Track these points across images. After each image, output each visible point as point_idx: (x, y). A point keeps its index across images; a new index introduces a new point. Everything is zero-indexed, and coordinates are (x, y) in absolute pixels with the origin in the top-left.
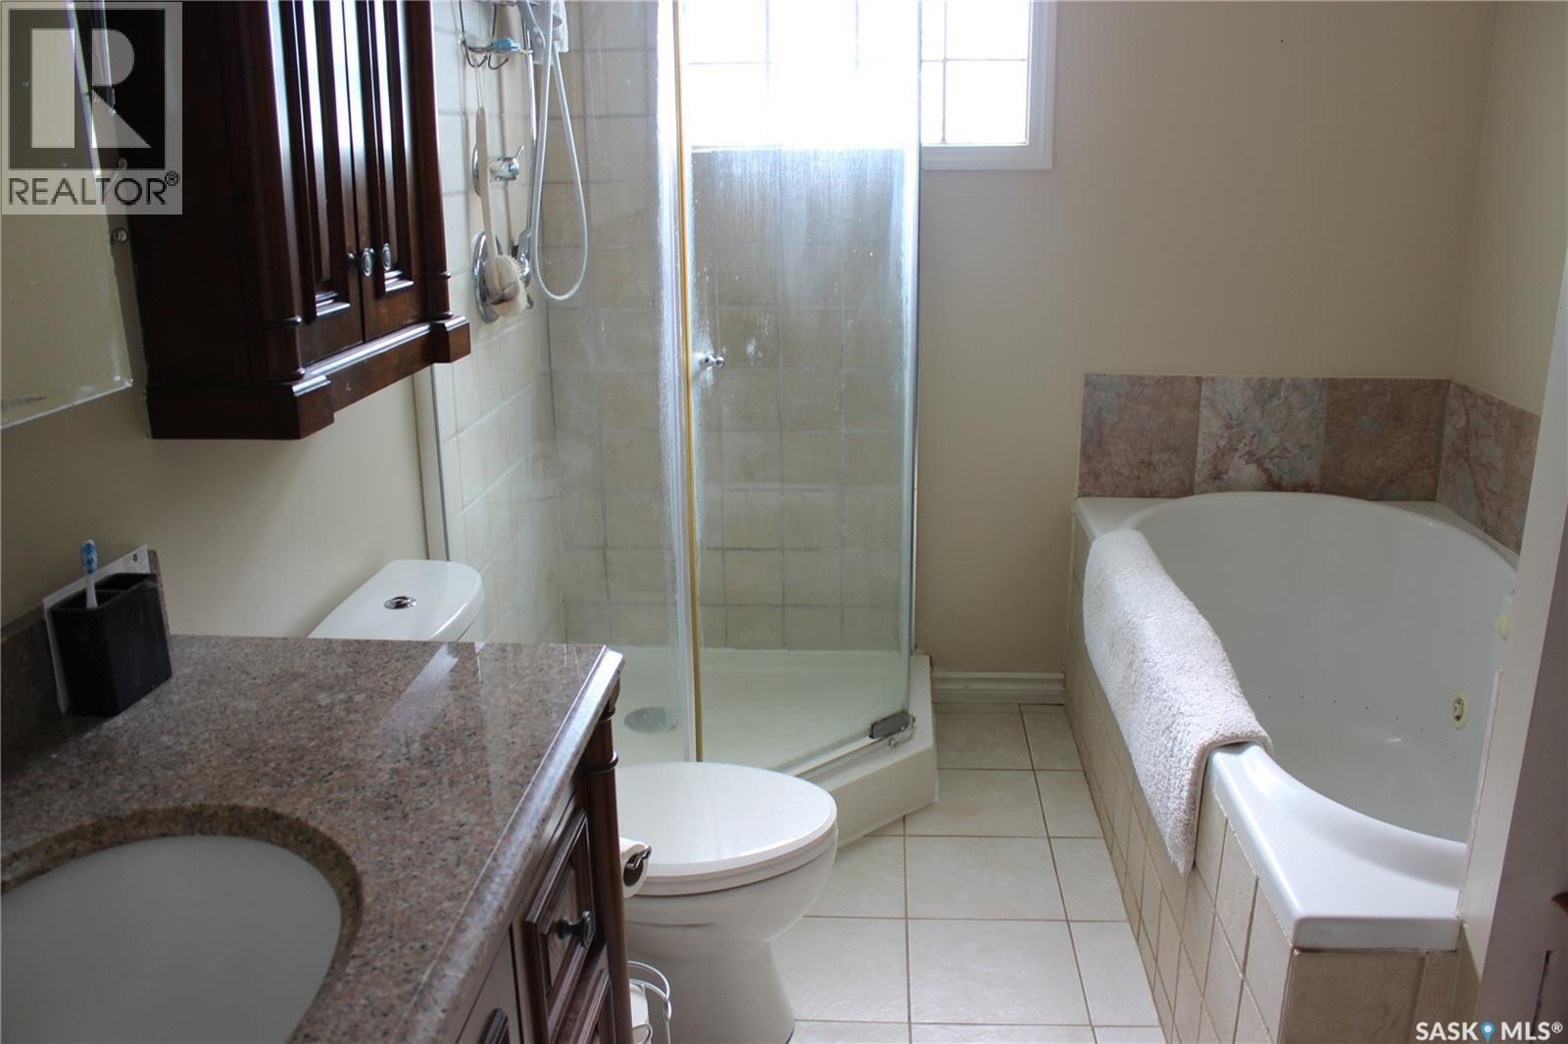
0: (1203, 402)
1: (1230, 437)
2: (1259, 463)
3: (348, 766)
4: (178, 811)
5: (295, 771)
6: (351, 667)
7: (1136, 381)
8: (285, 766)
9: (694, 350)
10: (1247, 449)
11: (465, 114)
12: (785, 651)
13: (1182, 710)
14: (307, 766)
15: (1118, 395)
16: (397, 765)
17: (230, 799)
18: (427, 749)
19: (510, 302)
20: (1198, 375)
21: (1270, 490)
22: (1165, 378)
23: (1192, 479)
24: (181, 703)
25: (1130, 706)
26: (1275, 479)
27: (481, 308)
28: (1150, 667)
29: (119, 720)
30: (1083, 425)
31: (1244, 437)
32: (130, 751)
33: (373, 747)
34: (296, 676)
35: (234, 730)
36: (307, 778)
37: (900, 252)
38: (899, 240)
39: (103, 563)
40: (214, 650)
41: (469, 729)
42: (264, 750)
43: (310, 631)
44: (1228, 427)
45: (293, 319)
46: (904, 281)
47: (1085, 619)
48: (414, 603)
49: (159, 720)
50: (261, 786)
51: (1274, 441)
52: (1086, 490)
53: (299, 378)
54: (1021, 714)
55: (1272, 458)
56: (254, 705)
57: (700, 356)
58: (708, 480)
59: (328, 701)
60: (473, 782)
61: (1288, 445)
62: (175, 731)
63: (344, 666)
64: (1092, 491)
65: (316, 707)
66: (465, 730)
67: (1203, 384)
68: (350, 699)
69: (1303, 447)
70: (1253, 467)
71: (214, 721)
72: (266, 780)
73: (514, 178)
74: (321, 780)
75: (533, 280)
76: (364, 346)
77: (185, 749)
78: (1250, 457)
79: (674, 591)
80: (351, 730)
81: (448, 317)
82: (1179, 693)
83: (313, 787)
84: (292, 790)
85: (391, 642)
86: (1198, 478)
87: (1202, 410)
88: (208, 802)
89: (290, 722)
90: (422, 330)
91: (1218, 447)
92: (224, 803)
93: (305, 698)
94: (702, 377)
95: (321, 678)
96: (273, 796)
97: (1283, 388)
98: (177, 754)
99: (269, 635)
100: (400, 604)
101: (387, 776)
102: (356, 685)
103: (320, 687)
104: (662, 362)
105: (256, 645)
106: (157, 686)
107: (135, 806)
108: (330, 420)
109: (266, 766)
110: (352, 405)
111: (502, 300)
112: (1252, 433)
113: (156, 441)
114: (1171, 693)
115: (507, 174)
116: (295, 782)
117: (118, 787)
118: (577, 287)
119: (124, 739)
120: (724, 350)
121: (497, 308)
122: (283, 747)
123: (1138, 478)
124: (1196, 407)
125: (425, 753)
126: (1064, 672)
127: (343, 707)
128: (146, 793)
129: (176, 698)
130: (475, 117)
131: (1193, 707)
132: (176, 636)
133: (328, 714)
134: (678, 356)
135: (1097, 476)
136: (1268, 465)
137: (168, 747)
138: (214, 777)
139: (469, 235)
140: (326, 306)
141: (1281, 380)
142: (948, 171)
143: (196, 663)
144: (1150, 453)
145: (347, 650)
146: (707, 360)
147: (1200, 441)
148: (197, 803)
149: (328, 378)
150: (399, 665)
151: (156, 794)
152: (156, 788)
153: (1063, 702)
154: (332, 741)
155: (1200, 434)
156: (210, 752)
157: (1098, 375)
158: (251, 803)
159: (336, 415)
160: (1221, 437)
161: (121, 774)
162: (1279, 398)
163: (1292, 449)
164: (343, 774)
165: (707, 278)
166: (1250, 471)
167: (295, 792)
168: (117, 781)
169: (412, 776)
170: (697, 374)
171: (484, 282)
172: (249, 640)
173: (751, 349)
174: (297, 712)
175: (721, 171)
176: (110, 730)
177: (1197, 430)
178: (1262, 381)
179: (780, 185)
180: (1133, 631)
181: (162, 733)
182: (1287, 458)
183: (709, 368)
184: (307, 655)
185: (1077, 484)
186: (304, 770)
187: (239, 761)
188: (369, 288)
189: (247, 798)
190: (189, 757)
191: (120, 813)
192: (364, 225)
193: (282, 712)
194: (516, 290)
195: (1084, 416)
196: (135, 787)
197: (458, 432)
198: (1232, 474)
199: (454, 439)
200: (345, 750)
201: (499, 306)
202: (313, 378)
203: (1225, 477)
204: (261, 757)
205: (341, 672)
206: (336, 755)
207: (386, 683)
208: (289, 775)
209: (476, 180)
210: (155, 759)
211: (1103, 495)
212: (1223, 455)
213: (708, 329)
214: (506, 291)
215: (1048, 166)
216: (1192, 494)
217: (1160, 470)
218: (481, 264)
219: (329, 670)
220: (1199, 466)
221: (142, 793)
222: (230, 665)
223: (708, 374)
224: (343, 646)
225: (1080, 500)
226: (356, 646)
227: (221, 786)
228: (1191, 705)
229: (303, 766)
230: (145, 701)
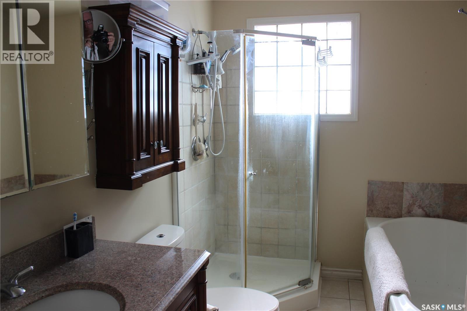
0: (404, 190)
1: (413, 200)
2: (423, 209)
3: (131, 276)
4: (87, 283)
5: (118, 276)
6: (139, 251)
7: (383, 183)
8: (115, 274)
9: (248, 171)
10: (419, 204)
11: (192, 105)
12: (278, 259)
13: (383, 282)
14: (121, 275)
15: (378, 187)
16: (143, 277)
17: (100, 281)
18: (152, 273)
19: (201, 156)
20: (403, 181)
21: (426, 217)
22: (393, 182)
23: (401, 213)
24: (94, 256)
25: (373, 280)
26: (428, 214)
27: (193, 157)
28: (377, 269)
29: (78, 259)
30: (368, 196)
31: (417, 201)
32: (79, 267)
33: (138, 272)
34: (124, 252)
35: (105, 264)
36: (120, 278)
37: (309, 145)
38: (309, 141)
39: (78, 219)
40: (106, 244)
41: (164, 269)
42: (111, 270)
43: (137, 241)
44: (412, 197)
45: (133, 159)
46: (311, 153)
47: (365, 253)
48: (165, 236)
49: (88, 260)
50: (108, 279)
51: (427, 202)
52: (368, 215)
53: (134, 174)
54: (348, 282)
55: (427, 207)
56: (112, 259)
57: (250, 172)
58: (251, 207)
59: (131, 259)
60: (161, 283)
61: (432, 203)
62: (91, 263)
63: (137, 250)
64: (370, 215)
65: (127, 260)
66: (163, 269)
67: (404, 184)
68: (136, 259)
69: (436, 204)
70: (421, 210)
71: (101, 261)
72: (110, 277)
73: (204, 122)
74: (123, 279)
75: (208, 150)
76: (155, 167)
77: (92, 268)
78: (420, 206)
79: (240, 238)
80: (134, 267)
81: (179, 160)
82: (384, 277)
83: (121, 280)
84: (115, 281)
85: (151, 245)
86: (403, 213)
87: (404, 192)
88: (94, 282)
89: (119, 263)
90: (171, 163)
91: (409, 203)
92: (98, 282)
93: (125, 258)
94: (250, 178)
95: (130, 253)
96: (110, 281)
97: (430, 186)
98: (90, 269)
99: (120, 241)
100: (161, 236)
101: (140, 279)
102: (139, 256)
103: (129, 255)
104: (239, 174)
105: (117, 243)
106: (90, 252)
107: (77, 281)
108: (142, 186)
109: (111, 274)
110: (149, 182)
111: (199, 155)
112: (420, 200)
113: (98, 189)
114: (381, 277)
115: (203, 121)
116: (117, 279)
117: (74, 276)
118: (221, 152)
119: (78, 264)
120: (257, 171)
121: (198, 157)
122: (116, 270)
123: (385, 212)
124: (402, 191)
125: (151, 274)
126: (362, 270)
127: (134, 261)
128: (80, 278)
129: (93, 255)
130: (194, 106)
131: (387, 281)
132: (97, 239)
133: (130, 262)
134: (243, 172)
135: (372, 211)
136: (425, 209)
137: (88, 267)
138: (97, 276)
139: (191, 137)
140: (143, 156)
141: (429, 184)
142: (327, 121)
143: (100, 247)
144: (388, 204)
145: (139, 246)
146: (251, 174)
147: (404, 201)
148: (92, 281)
149: (142, 175)
150: (151, 251)
151: (82, 278)
152: (83, 277)
153: (362, 279)
154: (129, 269)
155: (404, 199)
156: (98, 269)
157: (372, 181)
158: (104, 283)
159: (143, 185)
160: (410, 200)
161: (75, 273)
162: (428, 189)
163: (433, 205)
164: (129, 278)
165: (252, 151)
166: (420, 211)
167: (116, 281)
168: (74, 274)
169: (146, 280)
170: (248, 178)
171: (195, 150)
172: (115, 242)
173: (264, 171)
174: (122, 261)
175: (257, 122)
176: (76, 261)
177: (403, 198)
178: (423, 183)
179: (274, 126)
180: (375, 258)
181: (88, 263)
182: (431, 207)
183: (252, 176)
184: (129, 247)
185: (366, 213)
186: (120, 276)
187: (105, 272)
188: (157, 152)
189: (104, 281)
190: (92, 270)
191: (72, 282)
192: (156, 135)
193: (118, 261)
194: (203, 152)
195: (368, 193)
196: (78, 276)
197: (184, 190)
198: (414, 212)
199: (183, 192)
200: (131, 272)
201: (198, 156)
202: (138, 175)
203: (412, 212)
204: (110, 271)
205: (136, 252)
206: (129, 273)
207: (146, 256)
208: (116, 277)
209: (194, 122)
210: (84, 270)
211: (374, 217)
212: (411, 206)
213: (252, 165)
214: (200, 153)
215: (357, 120)
216: (402, 217)
217: (391, 210)
218: (194, 145)
219: (133, 251)
220: (403, 209)
221: (79, 278)
222: (109, 248)
223: (252, 178)
224: (138, 245)
225: (366, 218)
226: (142, 245)
227: (98, 278)
228: (386, 281)
229: (120, 275)
230: (86, 255)
